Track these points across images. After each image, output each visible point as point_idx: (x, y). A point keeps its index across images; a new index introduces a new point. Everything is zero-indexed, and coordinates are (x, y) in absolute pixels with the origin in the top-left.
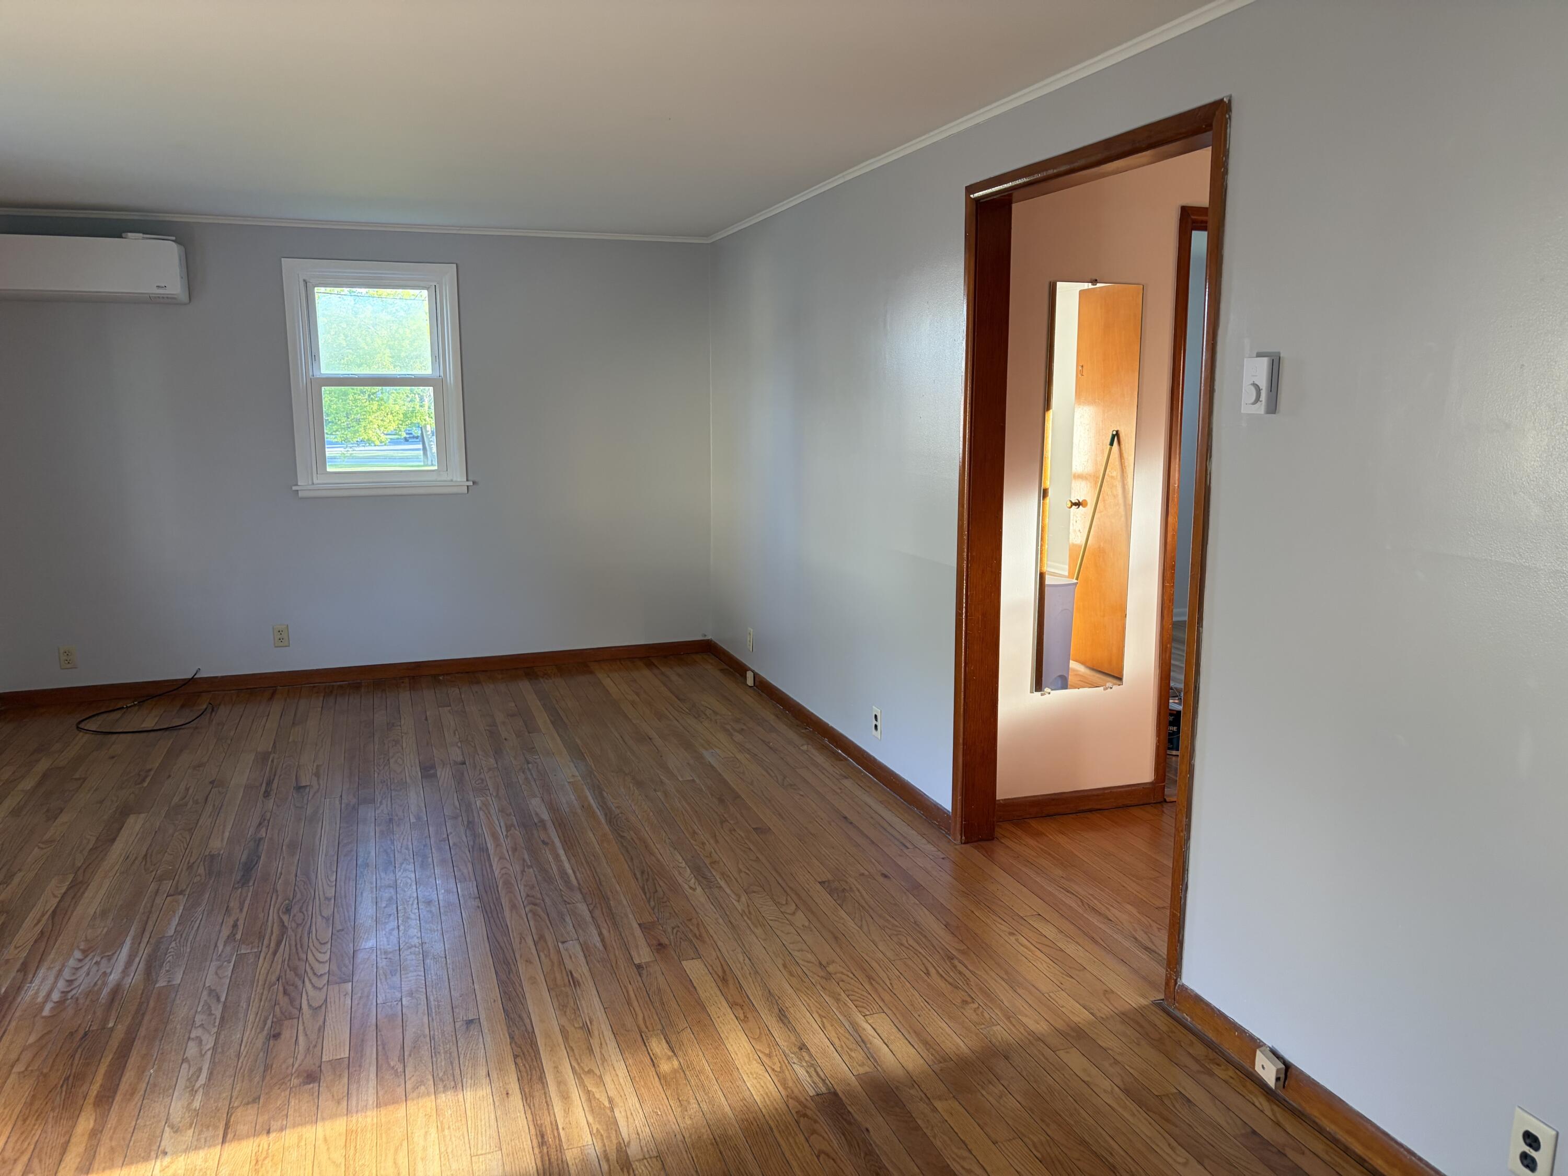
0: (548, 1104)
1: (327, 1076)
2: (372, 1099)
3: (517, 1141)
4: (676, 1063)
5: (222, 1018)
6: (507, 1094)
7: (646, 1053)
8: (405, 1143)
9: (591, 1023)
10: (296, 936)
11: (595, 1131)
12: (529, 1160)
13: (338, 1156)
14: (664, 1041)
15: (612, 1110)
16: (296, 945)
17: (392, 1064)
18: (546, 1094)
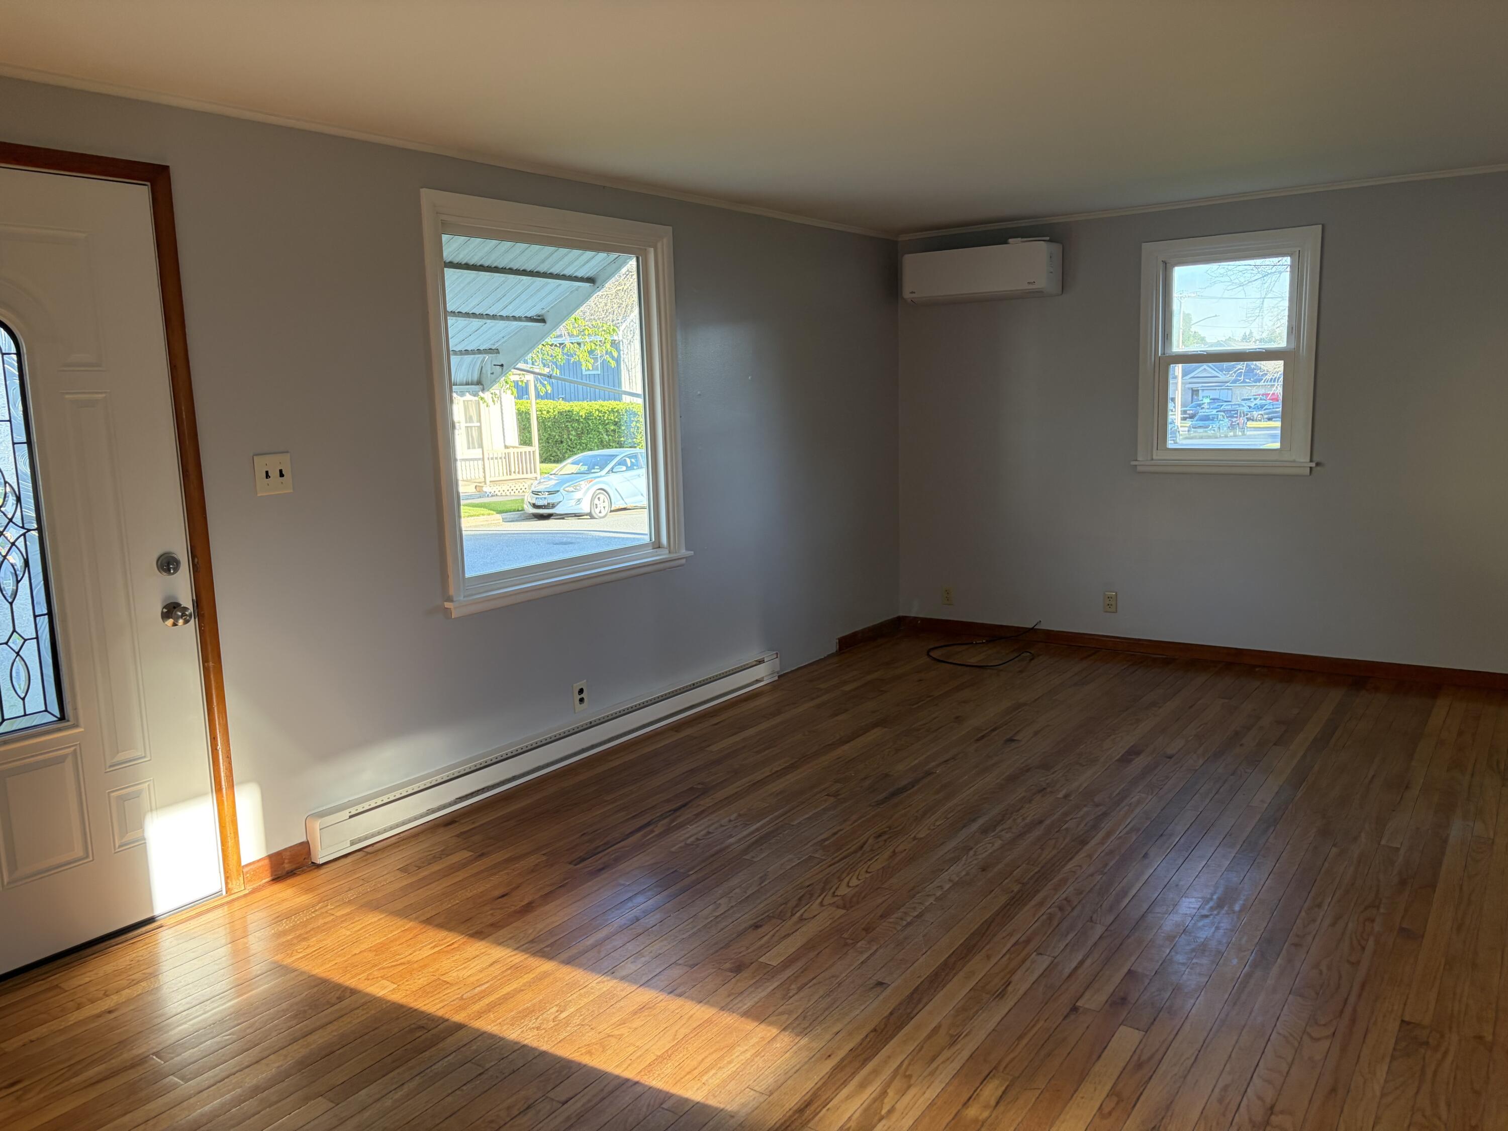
0: (845, 1083)
1: (745, 974)
2: (748, 1004)
3: (787, 1097)
4: (986, 1114)
5: (748, 897)
6: (829, 1056)
7: (974, 1089)
8: (725, 1050)
9: (966, 1035)
10: (860, 858)
11: (846, 1127)
12: (776, 1116)
13: (683, 1032)
14: (1003, 1088)
15: (880, 1120)
16: (851, 865)
17: (793, 986)
18: (853, 1074)
